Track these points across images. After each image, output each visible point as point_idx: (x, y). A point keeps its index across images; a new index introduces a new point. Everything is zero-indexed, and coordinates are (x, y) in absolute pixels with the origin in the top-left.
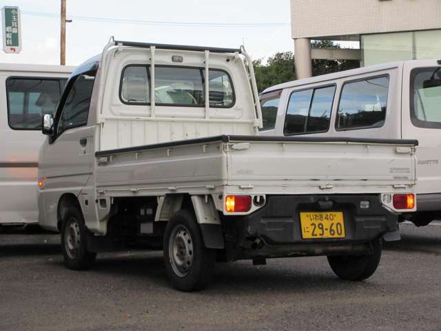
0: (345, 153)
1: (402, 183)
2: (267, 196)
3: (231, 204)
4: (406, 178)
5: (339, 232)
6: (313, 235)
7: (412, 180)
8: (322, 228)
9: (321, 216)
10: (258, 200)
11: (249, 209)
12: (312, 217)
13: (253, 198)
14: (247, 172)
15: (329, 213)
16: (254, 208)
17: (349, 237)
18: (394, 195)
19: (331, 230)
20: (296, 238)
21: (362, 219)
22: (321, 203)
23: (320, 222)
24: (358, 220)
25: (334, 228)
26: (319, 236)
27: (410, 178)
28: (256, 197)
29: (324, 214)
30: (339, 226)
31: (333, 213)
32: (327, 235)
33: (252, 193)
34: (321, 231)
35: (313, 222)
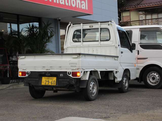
0: (54, 58)
1: (74, 68)
2: (30, 71)
3: (20, 74)
4: (75, 66)
5: (54, 83)
6: (45, 84)
7: (78, 67)
8: (49, 82)
9: (49, 78)
10: (28, 73)
11: (26, 75)
12: (46, 78)
13: (26, 72)
14: (24, 65)
15: (52, 78)
16: (27, 75)
17: (57, 85)
18: (72, 72)
19: (52, 83)
20: (40, 85)
21: (61, 80)
23: (48, 80)
24: (60, 80)
25: (53, 82)
26: (47, 85)
27: (77, 66)
28: (27, 72)
29: (50, 78)
30: (54, 82)
32: (50, 84)
33: (26, 71)
34: (48, 83)
35: (46, 80)
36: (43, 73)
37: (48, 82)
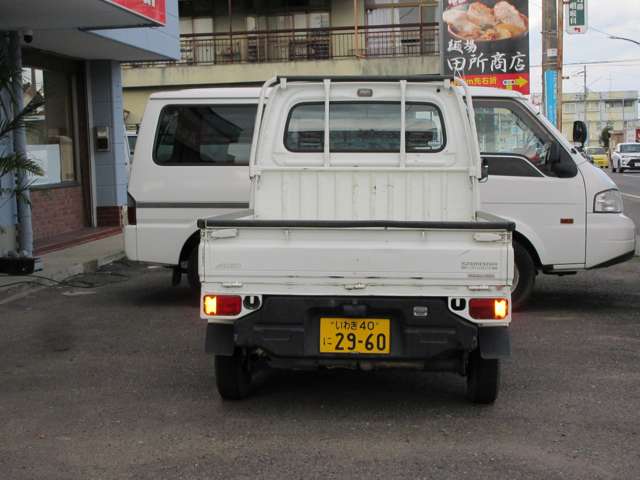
0: (387, 241)
1: (484, 284)
2: (264, 297)
3: (211, 305)
4: (490, 277)
5: (381, 346)
6: (337, 348)
7: (500, 280)
8: (354, 340)
9: (354, 325)
10: (252, 301)
11: (239, 312)
12: (339, 325)
13: (243, 299)
14: (233, 266)
15: (367, 321)
16: (245, 311)
17: (398, 354)
18: (470, 301)
19: (367, 343)
20: (310, 352)
21: (417, 331)
22: (347, 308)
23: (350, 331)
24: (409, 331)
25: (373, 340)
26: (346, 351)
27: (497, 276)
28: (248, 298)
29: (359, 322)
30: (381, 338)
31: (374, 321)
32: (360, 349)
33: (243, 293)
34: (351, 344)
35: (339, 331)
36: (333, 303)
37: (352, 338)
